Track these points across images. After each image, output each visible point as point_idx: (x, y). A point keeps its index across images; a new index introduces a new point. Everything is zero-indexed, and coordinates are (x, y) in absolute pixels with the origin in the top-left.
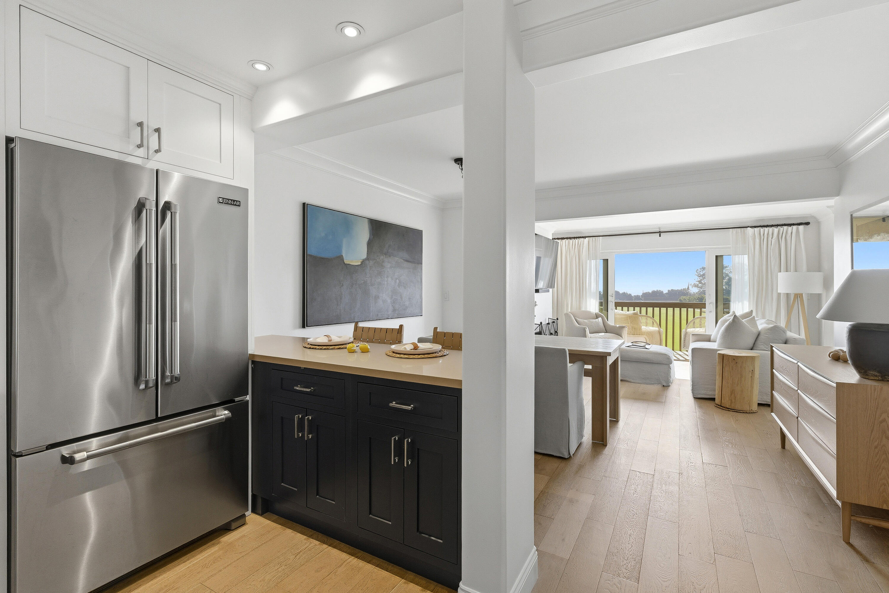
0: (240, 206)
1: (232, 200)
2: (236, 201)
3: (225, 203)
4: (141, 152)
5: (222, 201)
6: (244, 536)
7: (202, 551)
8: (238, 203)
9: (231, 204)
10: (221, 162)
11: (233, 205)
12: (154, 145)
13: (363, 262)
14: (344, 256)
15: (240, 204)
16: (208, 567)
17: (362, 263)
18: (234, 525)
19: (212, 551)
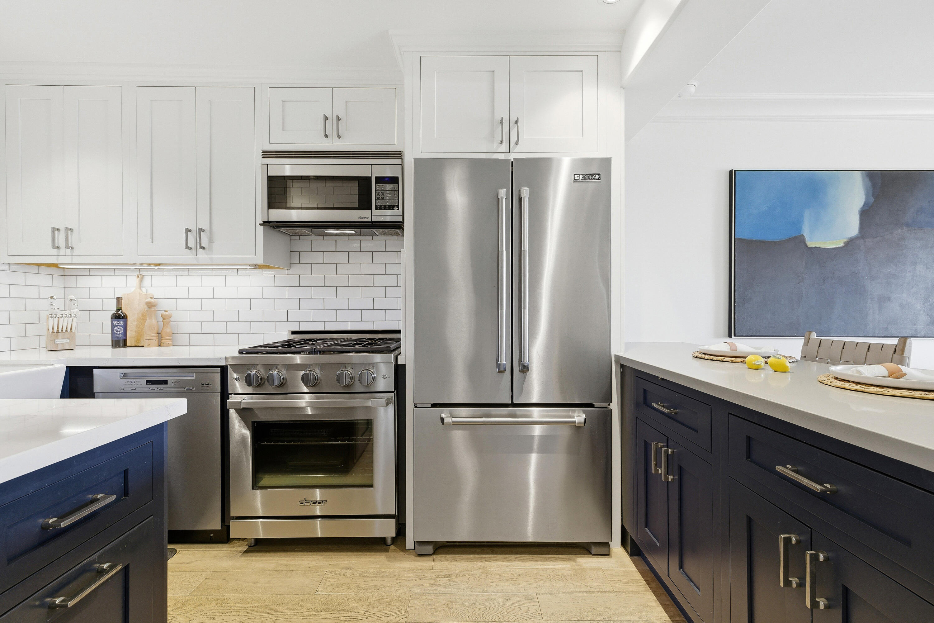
0: (600, 179)
1: (589, 174)
2: (595, 174)
3: (582, 180)
4: (504, 148)
5: (578, 178)
6: (600, 569)
7: (557, 559)
8: (597, 177)
9: (590, 179)
10: (583, 137)
11: (592, 179)
12: (514, 139)
13: (850, 243)
14: (805, 235)
15: (600, 177)
16: (552, 580)
17: (847, 244)
18: (594, 550)
19: (564, 566)
